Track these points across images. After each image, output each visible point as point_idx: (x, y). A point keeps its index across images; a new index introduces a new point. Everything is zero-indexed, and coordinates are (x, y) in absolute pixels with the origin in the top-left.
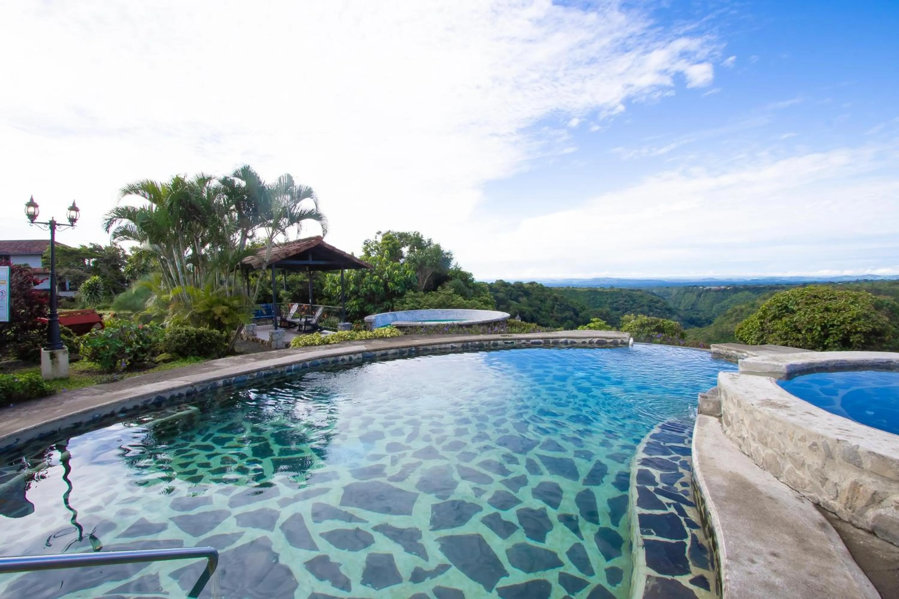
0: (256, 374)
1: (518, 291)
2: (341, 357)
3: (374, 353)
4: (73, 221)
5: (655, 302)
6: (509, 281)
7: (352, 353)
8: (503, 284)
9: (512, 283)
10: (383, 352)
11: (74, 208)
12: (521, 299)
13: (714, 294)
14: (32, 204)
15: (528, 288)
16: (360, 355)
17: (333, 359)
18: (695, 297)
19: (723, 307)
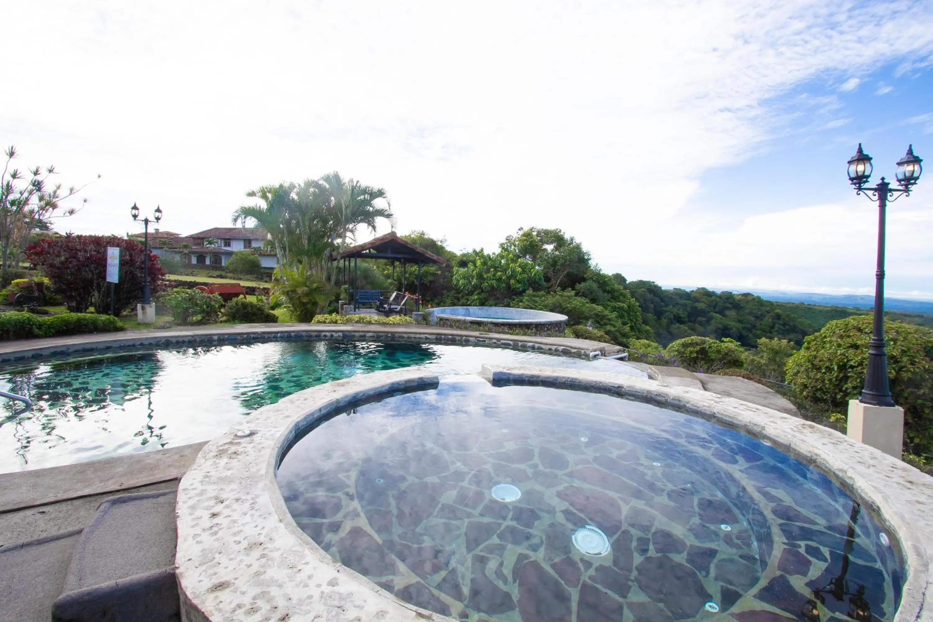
0: (246, 336)
1: (725, 302)
2: (324, 333)
3: (353, 333)
4: (158, 219)
6: (715, 290)
7: (333, 331)
8: (706, 293)
9: (718, 292)
10: (361, 333)
11: (158, 210)
12: (727, 313)
14: (135, 208)
15: (740, 301)
16: (341, 334)
17: (316, 333)
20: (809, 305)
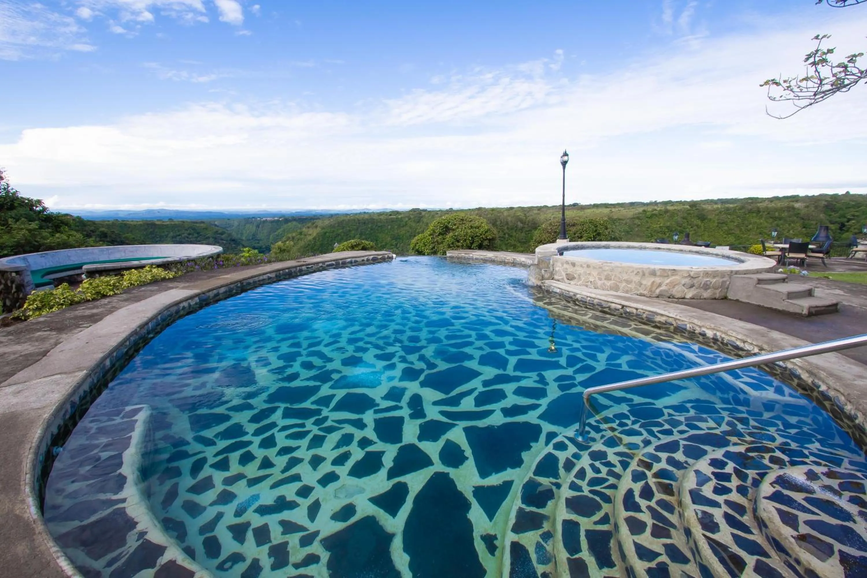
5: (220, 234)
13: (270, 224)
18: (254, 228)
19: (277, 236)
20: (122, 221)
